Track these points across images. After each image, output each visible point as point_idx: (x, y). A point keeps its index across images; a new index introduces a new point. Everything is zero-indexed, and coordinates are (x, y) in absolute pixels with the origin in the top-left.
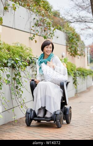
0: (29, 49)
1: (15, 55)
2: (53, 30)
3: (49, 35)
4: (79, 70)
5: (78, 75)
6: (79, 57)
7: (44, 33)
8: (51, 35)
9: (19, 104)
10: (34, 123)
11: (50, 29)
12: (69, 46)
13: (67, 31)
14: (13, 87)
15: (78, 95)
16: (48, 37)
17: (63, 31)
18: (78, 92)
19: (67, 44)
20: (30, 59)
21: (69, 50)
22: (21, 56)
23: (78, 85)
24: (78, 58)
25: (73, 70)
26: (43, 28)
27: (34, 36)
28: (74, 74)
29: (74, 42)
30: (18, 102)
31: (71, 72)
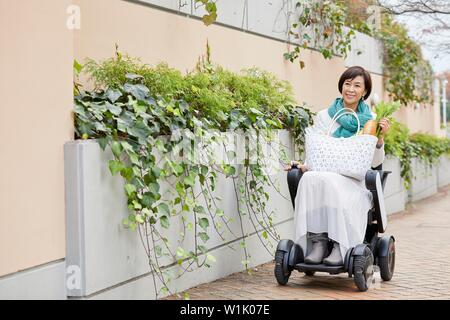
0: (284, 84)
1: (247, 99)
2: (349, 35)
3: (337, 48)
4: (417, 139)
5: (413, 154)
6: (418, 105)
7: (323, 44)
8: (342, 47)
9: (259, 228)
10: (296, 276)
11: (338, 31)
12: (391, 77)
13: (385, 34)
14: (244, 184)
15: (414, 206)
16: (335, 52)
17: (376, 37)
18: (415, 198)
19: (384, 70)
20: (286, 111)
21: (391, 86)
22: (263, 103)
23: (413, 180)
24: (415, 108)
25: (400, 139)
26: (321, 28)
27: (298, 50)
28: (403, 150)
29: (403, 65)
30: (256, 223)
31: (395, 146)
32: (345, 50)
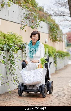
0: (20, 36)
1: (9, 41)
2: (39, 22)
3: (36, 26)
4: (58, 52)
5: (57, 56)
6: (59, 42)
7: (31, 25)
8: (37, 25)
9: (13, 79)
10: (24, 93)
11: (36, 21)
12: (51, 34)
13: (49, 22)
14: (8, 66)
15: (58, 71)
16: (35, 27)
17: (47, 23)
18: (58, 69)
19: (49, 32)
20: (21, 44)
21: (51, 37)
22: (14, 42)
23: (57, 64)
24: (58, 43)
25: (54, 52)
26: (31, 20)
27: (24, 26)
28: (55, 55)
29: (54, 31)
30: (12, 78)
31: (52, 54)
32: (38, 27)
